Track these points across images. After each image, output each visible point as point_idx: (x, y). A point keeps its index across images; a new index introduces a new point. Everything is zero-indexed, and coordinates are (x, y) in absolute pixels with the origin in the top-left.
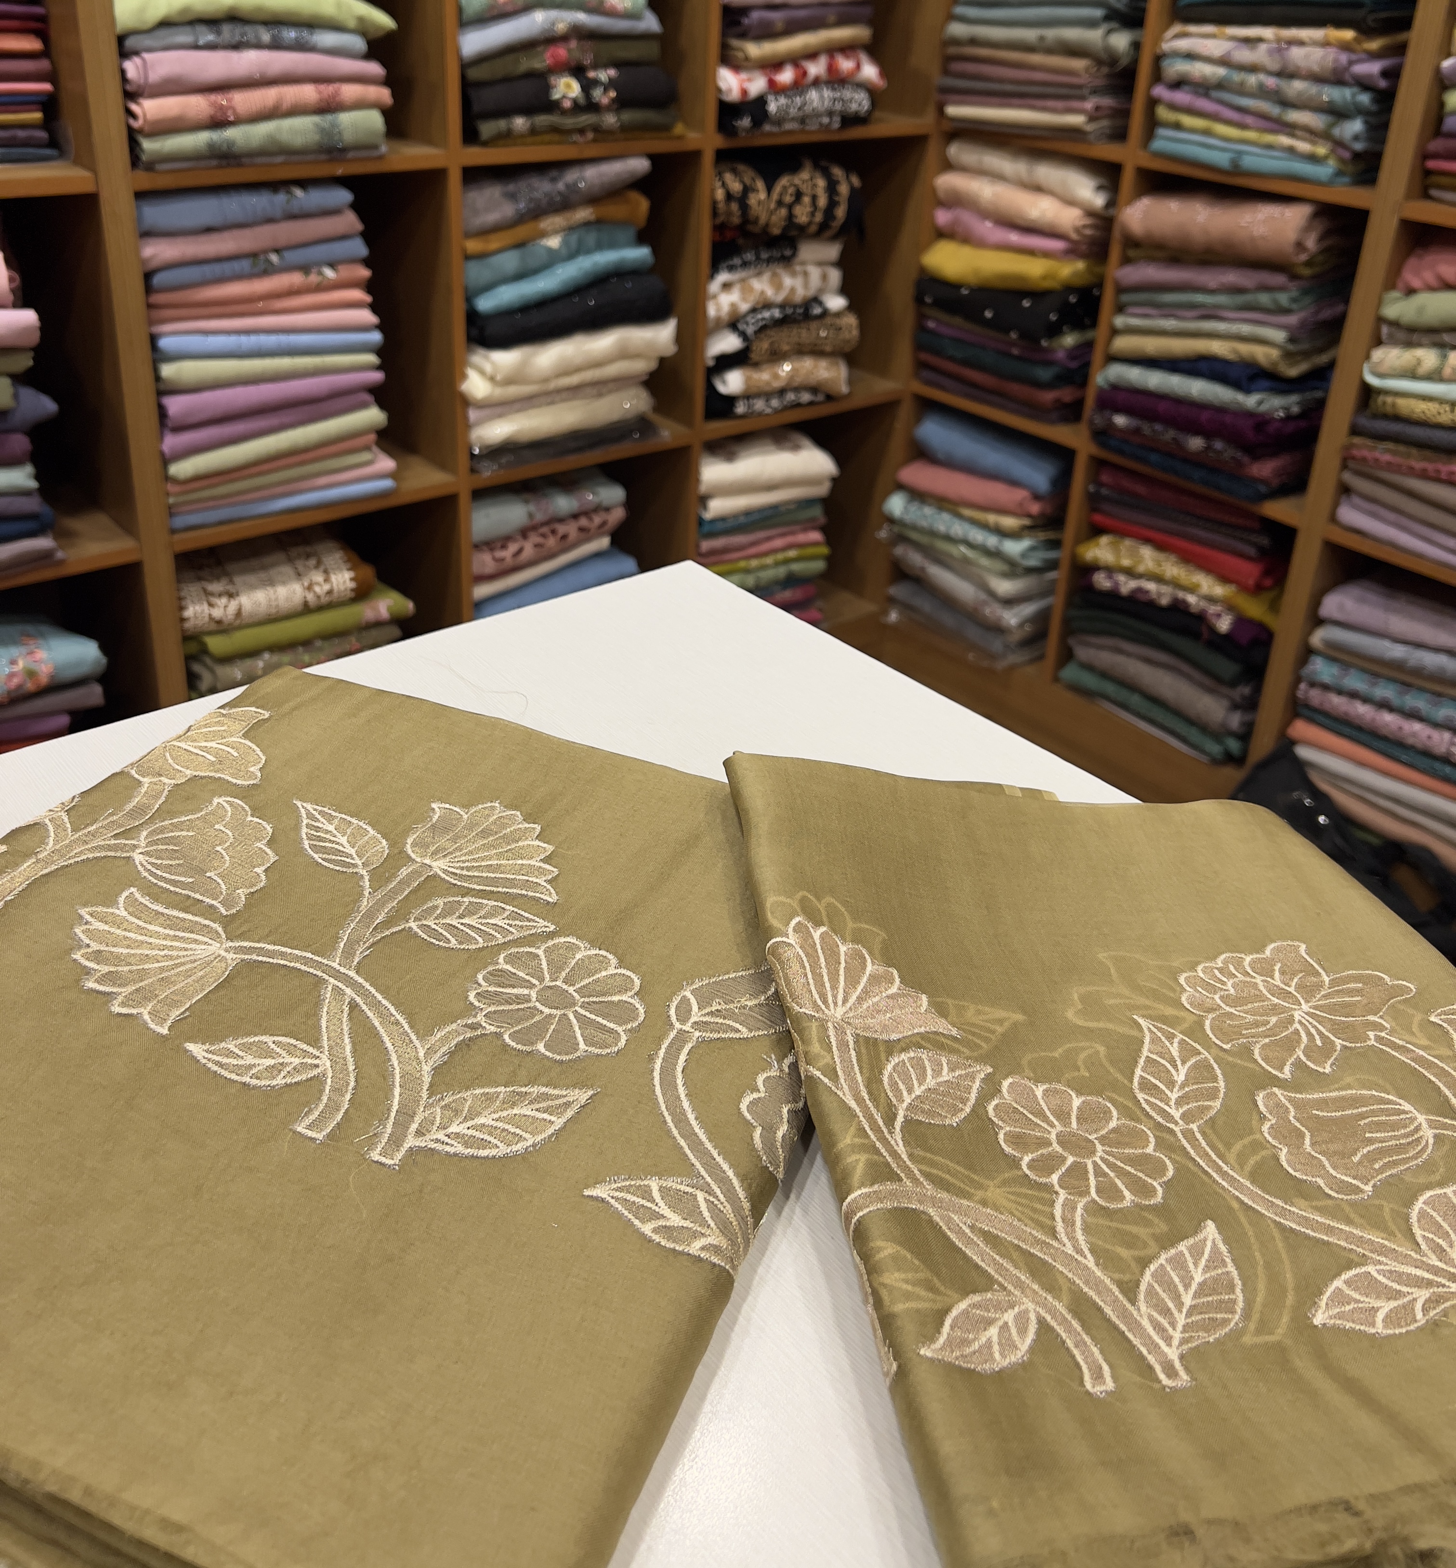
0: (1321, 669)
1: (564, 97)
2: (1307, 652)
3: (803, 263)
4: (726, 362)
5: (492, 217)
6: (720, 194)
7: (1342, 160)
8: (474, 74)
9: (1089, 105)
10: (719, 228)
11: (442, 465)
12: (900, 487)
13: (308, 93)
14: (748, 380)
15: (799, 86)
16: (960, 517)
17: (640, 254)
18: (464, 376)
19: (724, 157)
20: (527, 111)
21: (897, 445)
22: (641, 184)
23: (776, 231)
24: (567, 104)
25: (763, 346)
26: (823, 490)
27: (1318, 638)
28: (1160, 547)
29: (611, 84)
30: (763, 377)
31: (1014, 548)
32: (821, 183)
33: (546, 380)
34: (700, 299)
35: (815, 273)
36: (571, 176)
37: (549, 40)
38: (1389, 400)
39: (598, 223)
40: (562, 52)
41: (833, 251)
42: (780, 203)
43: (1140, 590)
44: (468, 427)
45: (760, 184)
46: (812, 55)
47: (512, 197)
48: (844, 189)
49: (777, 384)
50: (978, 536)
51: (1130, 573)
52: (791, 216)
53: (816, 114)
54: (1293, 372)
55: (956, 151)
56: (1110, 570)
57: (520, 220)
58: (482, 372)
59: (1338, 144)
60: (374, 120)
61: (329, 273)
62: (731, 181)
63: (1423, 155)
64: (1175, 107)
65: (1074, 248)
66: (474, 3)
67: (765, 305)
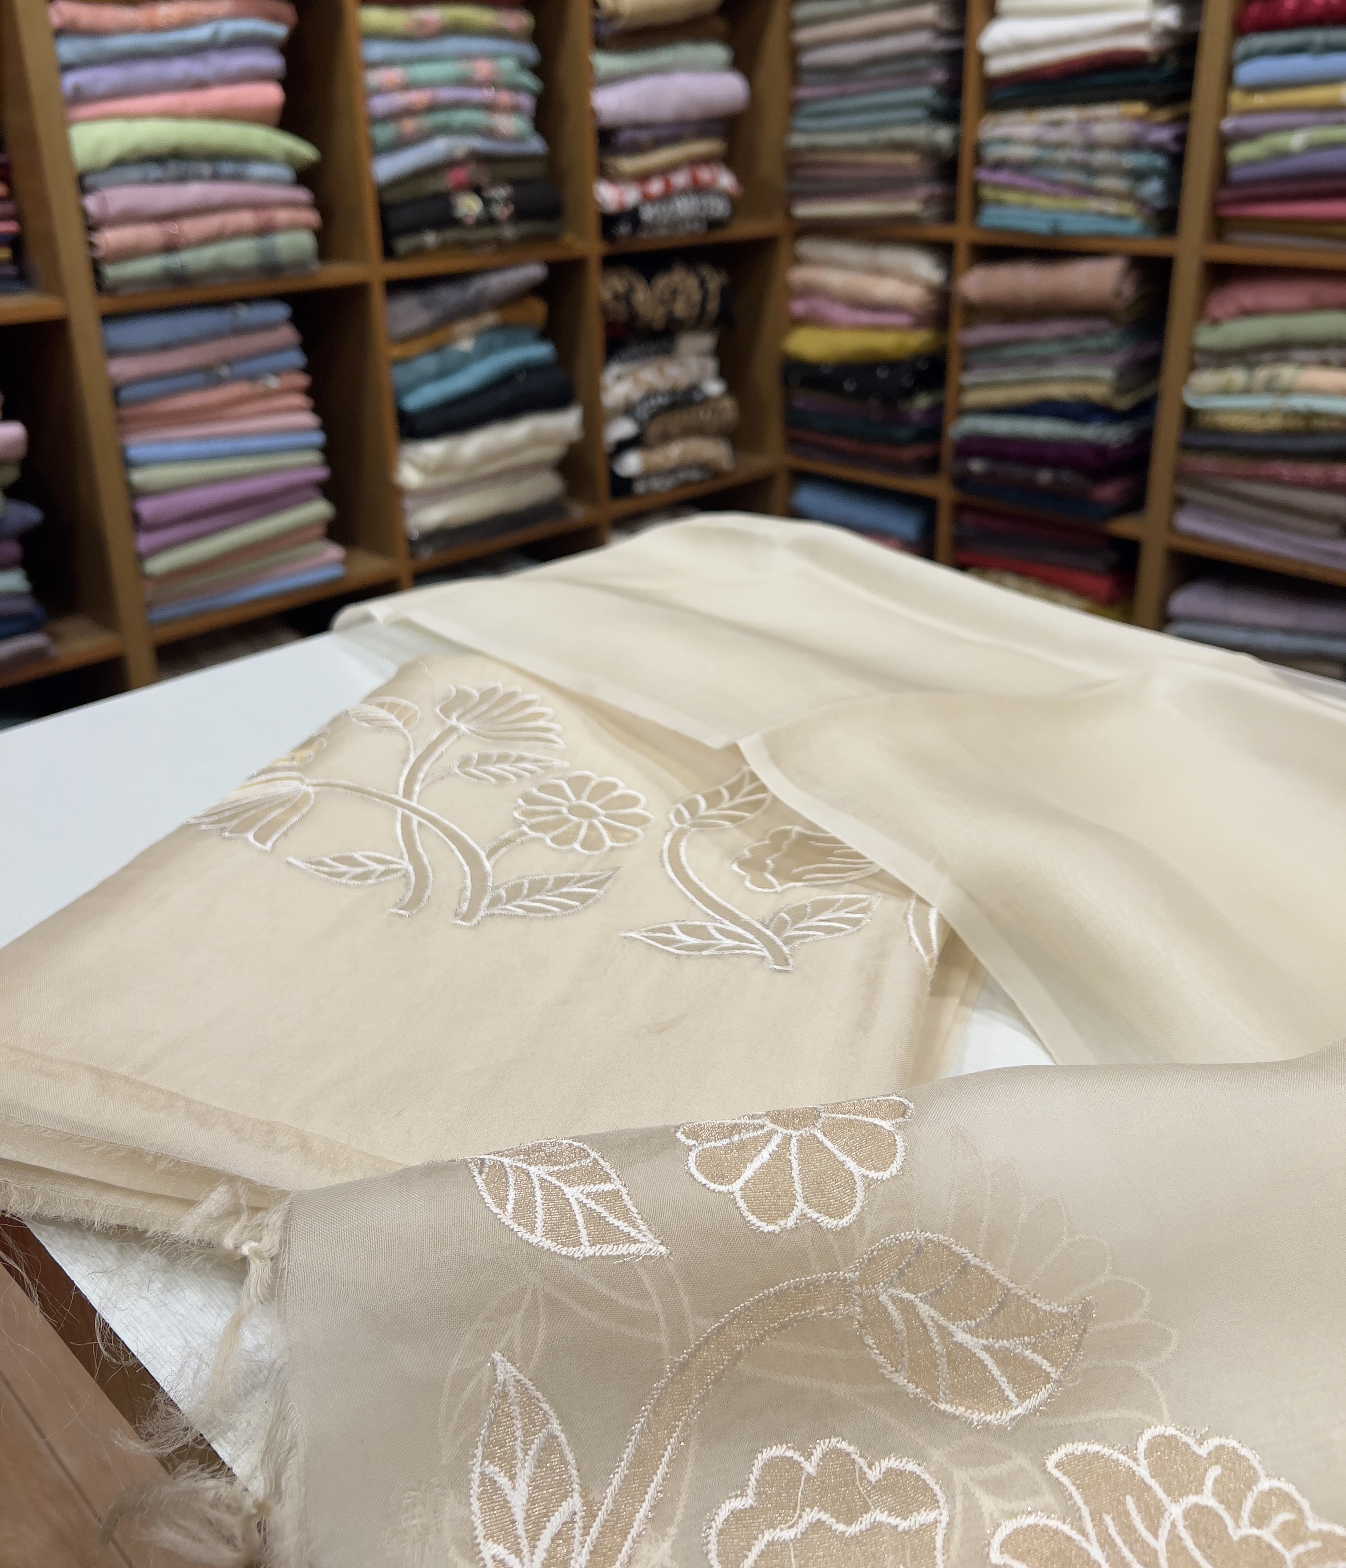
1: (468, 214)
3: (684, 354)
4: (624, 446)
5: (410, 325)
6: (607, 295)
7: (1146, 218)
8: (390, 197)
9: (922, 192)
10: (609, 326)
11: (380, 548)
13: (246, 219)
14: (645, 461)
15: (668, 195)
17: (542, 351)
18: (396, 469)
19: (611, 262)
20: (437, 226)
22: (537, 290)
23: (658, 325)
24: (470, 221)
25: (654, 430)
29: (508, 200)
30: (657, 457)
32: (693, 282)
33: (470, 468)
34: (596, 390)
35: (693, 363)
36: (478, 284)
37: (450, 164)
38: (1210, 416)
39: (503, 327)
40: (462, 174)
41: (707, 342)
42: (660, 300)
44: (403, 514)
45: (641, 285)
46: (676, 167)
47: (427, 306)
48: (713, 286)
49: (670, 464)
52: (670, 312)
53: (683, 221)
54: (1124, 403)
55: (806, 247)
57: (436, 326)
58: (413, 464)
59: (1142, 203)
60: (305, 240)
61: (273, 383)
62: (617, 283)
63: (1215, 204)
64: (997, 186)
65: (920, 322)
66: (384, 133)
67: (654, 393)
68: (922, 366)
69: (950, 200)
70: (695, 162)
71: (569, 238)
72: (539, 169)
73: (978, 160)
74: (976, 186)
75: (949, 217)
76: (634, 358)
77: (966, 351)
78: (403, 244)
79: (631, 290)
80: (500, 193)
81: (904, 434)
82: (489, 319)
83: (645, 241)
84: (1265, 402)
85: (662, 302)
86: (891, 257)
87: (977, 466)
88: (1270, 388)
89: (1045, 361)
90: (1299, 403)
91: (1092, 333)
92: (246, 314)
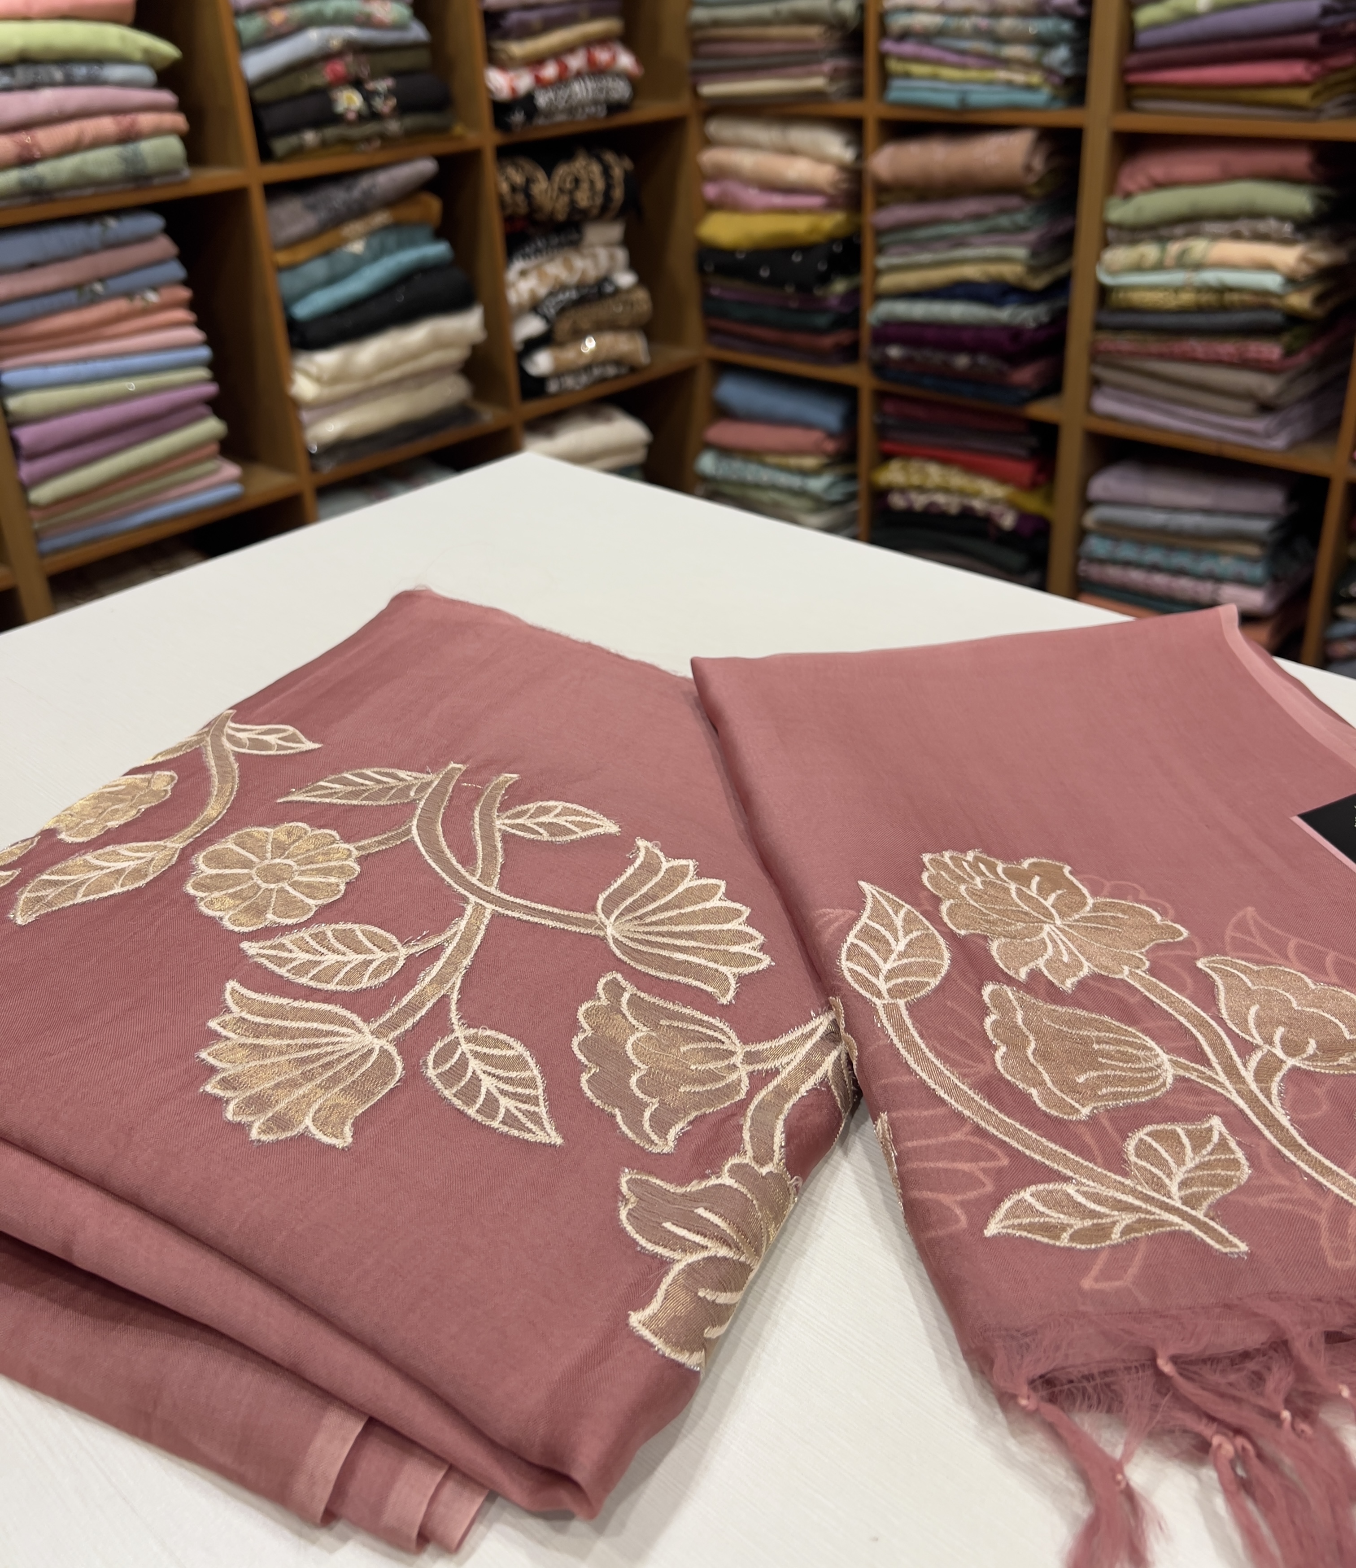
0: (1097, 546)
1: (348, 110)
2: (1082, 534)
3: (592, 246)
4: (533, 344)
5: (295, 229)
6: (505, 187)
7: (1055, 87)
8: (261, 95)
9: (828, 66)
10: (509, 220)
11: (281, 464)
12: (708, 446)
13: (107, 125)
14: (556, 359)
15: (563, 79)
16: (764, 465)
17: (438, 250)
18: (291, 381)
19: (505, 153)
20: (317, 124)
21: (700, 409)
22: (429, 185)
23: (561, 216)
24: (351, 116)
25: (564, 327)
26: (639, 456)
27: (1091, 519)
28: (945, 461)
29: (391, 92)
30: (569, 355)
31: (817, 484)
32: (596, 169)
33: (367, 376)
34: (500, 288)
35: (602, 254)
36: (365, 183)
37: (325, 56)
38: (1121, 295)
39: (395, 226)
40: (339, 67)
41: (615, 231)
42: (561, 190)
43: (932, 504)
44: (301, 427)
45: (540, 175)
46: (570, 49)
47: (312, 208)
48: (618, 172)
49: (582, 361)
50: (784, 479)
51: (921, 489)
52: (573, 203)
53: (582, 105)
54: (1038, 283)
55: (716, 128)
56: (903, 490)
57: (324, 228)
58: (307, 374)
59: (1049, 71)
60: (173, 146)
61: (153, 297)
62: (514, 174)
63: (1124, 71)
64: (903, 58)
65: (834, 203)
66: (250, 26)
67: (561, 288)
68: (837, 249)
69: (857, 74)
70: (590, 43)
71: (458, 129)
72: (422, 58)
73: (884, 32)
74: (883, 58)
75: (858, 92)
76: (538, 252)
77: (880, 232)
78: (280, 145)
79: (529, 181)
80: (383, 85)
81: (822, 321)
82: (381, 218)
83: (542, 129)
84: (1177, 277)
85: (564, 193)
86: (800, 136)
87: (894, 352)
88: (1182, 263)
89: (959, 242)
90: (1210, 277)
91: (1003, 211)
92: (117, 227)
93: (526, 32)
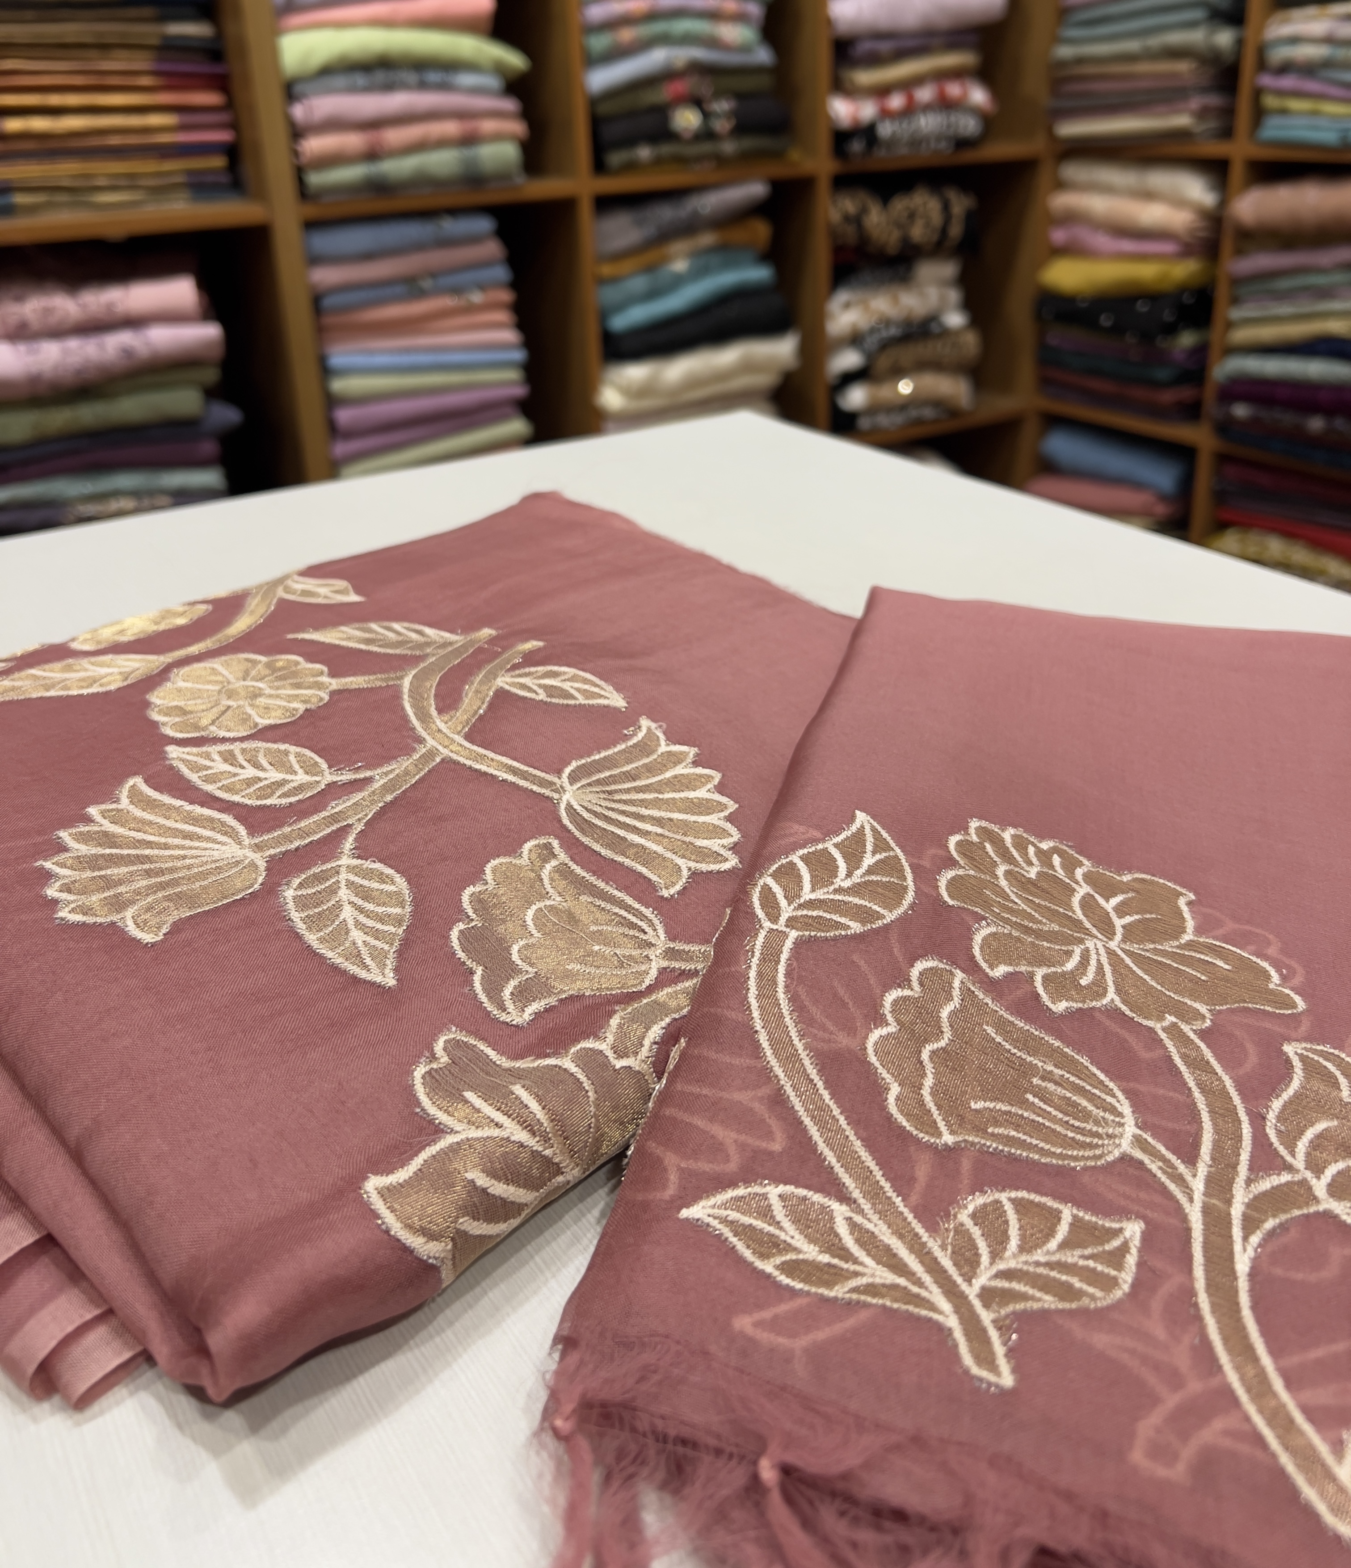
1: (684, 128)
3: (923, 283)
4: (850, 378)
5: (620, 243)
6: (836, 216)
8: (602, 109)
9: (1195, 103)
10: (838, 249)
13: (451, 128)
14: (871, 395)
15: (910, 111)
17: (760, 274)
18: (599, 391)
19: (841, 182)
20: (652, 139)
21: (1023, 461)
22: (760, 209)
23: (892, 250)
24: (687, 135)
25: (885, 362)
29: (730, 114)
30: (883, 392)
32: (935, 205)
33: (674, 393)
34: (820, 319)
35: (933, 292)
36: (694, 202)
37: (668, 75)
39: (721, 248)
40: (681, 86)
41: (950, 269)
42: (895, 223)
45: (875, 206)
46: (920, 80)
47: (639, 224)
48: (958, 210)
49: (896, 401)
52: (906, 236)
53: (927, 139)
55: (1070, 171)
57: (649, 244)
58: (616, 387)
60: (511, 152)
61: (477, 297)
62: (848, 204)
64: (1281, 93)
65: (1187, 250)
66: (599, 43)
67: (887, 322)
68: (1187, 299)
69: (1228, 113)
70: (942, 76)
71: (795, 155)
72: (764, 82)
73: (1262, 65)
74: (1258, 93)
75: (1227, 133)
76: (865, 284)
77: (1237, 282)
78: (615, 158)
79: (864, 211)
80: (723, 106)
81: (1162, 374)
82: (707, 239)
83: (884, 161)
85: (899, 225)
86: (1159, 179)
87: (1241, 411)
89: (1326, 293)
92: (450, 226)
93: (874, 60)
